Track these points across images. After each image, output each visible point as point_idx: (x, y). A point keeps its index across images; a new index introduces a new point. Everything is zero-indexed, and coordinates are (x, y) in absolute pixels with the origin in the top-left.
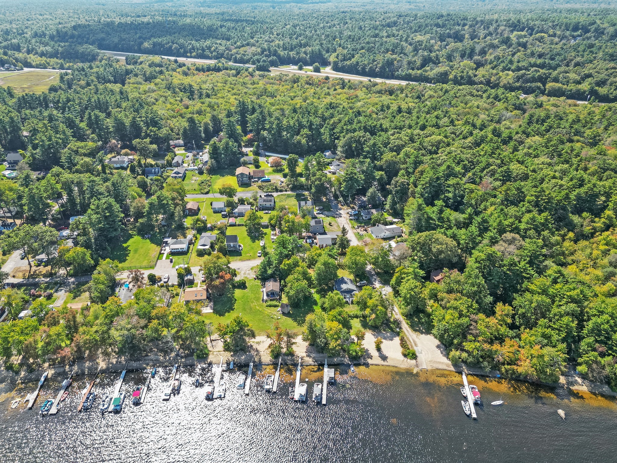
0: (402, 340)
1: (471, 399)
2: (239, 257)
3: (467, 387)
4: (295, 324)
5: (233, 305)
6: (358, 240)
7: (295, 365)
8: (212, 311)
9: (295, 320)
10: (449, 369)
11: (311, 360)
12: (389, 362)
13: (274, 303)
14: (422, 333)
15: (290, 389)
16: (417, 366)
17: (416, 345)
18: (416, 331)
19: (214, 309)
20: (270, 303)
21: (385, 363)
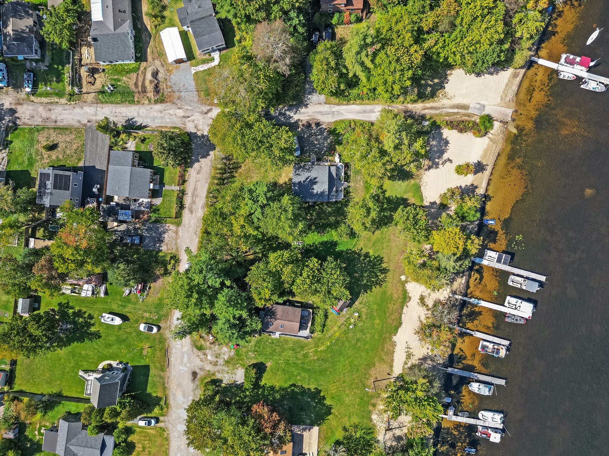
0: (452, 125)
1: (581, 71)
2: (153, 372)
3: (561, 68)
4: (376, 290)
5: (304, 392)
6: (132, 102)
7: (464, 304)
8: (316, 429)
9: (367, 288)
10: (521, 76)
11: (459, 280)
12: (489, 162)
13: (319, 320)
14: (441, 86)
15: (507, 320)
16: (505, 123)
17: (465, 107)
18: (433, 95)
19: (312, 425)
20: (318, 328)
21: (489, 169)
